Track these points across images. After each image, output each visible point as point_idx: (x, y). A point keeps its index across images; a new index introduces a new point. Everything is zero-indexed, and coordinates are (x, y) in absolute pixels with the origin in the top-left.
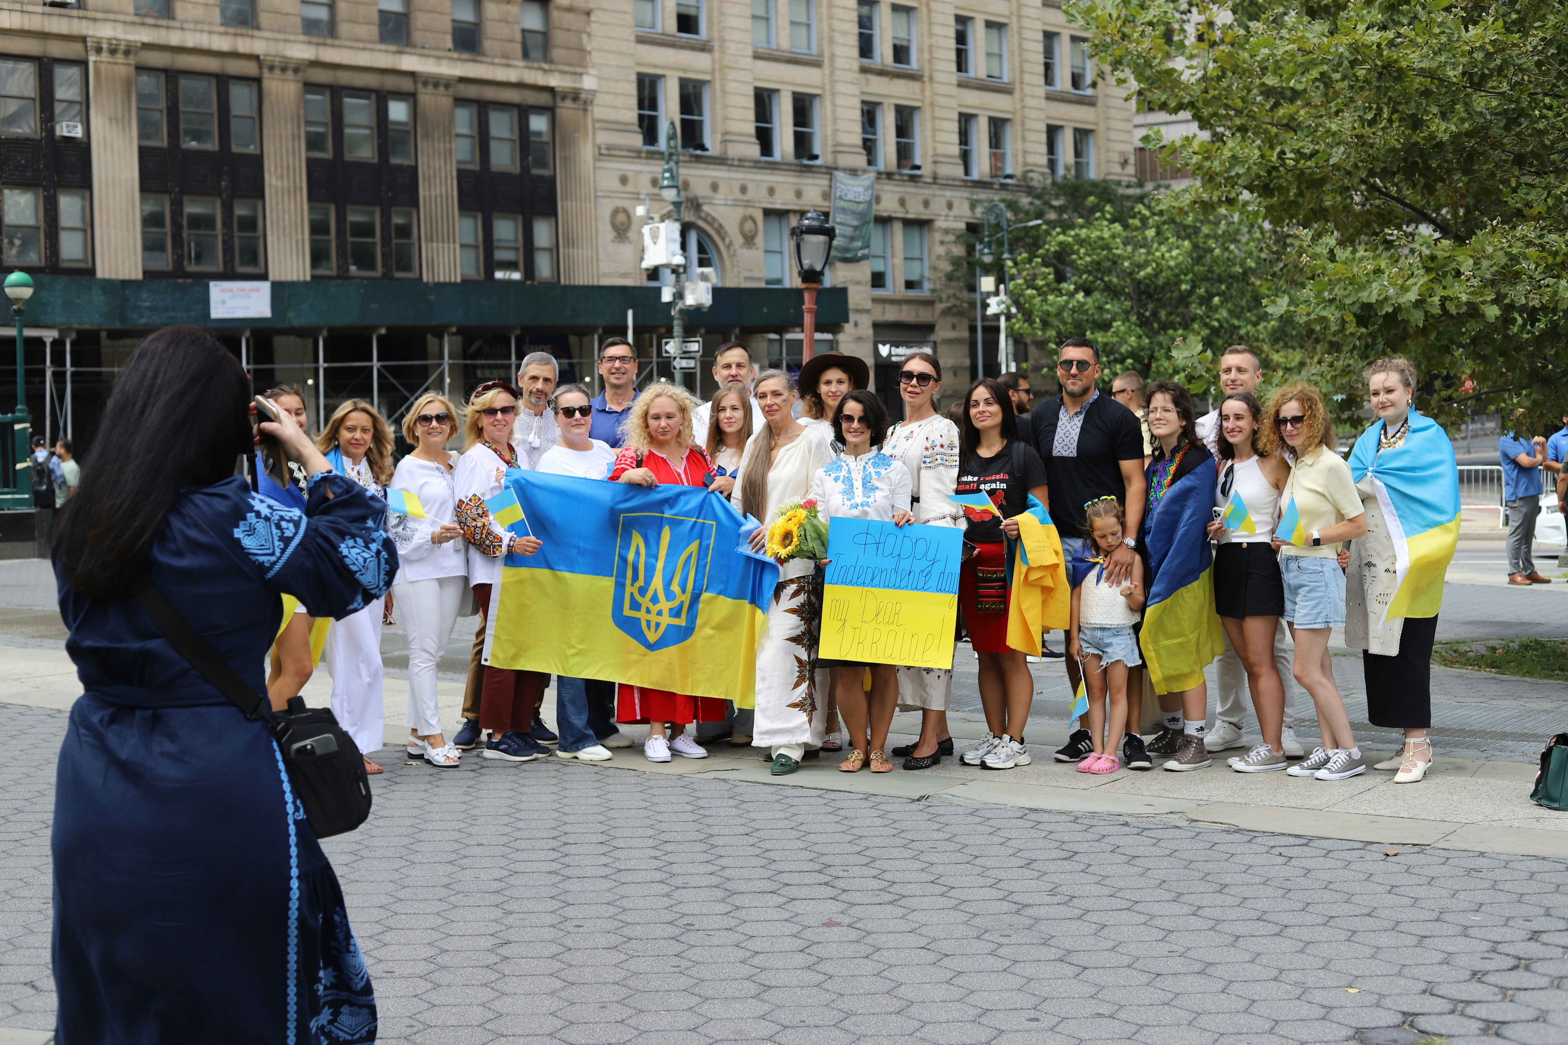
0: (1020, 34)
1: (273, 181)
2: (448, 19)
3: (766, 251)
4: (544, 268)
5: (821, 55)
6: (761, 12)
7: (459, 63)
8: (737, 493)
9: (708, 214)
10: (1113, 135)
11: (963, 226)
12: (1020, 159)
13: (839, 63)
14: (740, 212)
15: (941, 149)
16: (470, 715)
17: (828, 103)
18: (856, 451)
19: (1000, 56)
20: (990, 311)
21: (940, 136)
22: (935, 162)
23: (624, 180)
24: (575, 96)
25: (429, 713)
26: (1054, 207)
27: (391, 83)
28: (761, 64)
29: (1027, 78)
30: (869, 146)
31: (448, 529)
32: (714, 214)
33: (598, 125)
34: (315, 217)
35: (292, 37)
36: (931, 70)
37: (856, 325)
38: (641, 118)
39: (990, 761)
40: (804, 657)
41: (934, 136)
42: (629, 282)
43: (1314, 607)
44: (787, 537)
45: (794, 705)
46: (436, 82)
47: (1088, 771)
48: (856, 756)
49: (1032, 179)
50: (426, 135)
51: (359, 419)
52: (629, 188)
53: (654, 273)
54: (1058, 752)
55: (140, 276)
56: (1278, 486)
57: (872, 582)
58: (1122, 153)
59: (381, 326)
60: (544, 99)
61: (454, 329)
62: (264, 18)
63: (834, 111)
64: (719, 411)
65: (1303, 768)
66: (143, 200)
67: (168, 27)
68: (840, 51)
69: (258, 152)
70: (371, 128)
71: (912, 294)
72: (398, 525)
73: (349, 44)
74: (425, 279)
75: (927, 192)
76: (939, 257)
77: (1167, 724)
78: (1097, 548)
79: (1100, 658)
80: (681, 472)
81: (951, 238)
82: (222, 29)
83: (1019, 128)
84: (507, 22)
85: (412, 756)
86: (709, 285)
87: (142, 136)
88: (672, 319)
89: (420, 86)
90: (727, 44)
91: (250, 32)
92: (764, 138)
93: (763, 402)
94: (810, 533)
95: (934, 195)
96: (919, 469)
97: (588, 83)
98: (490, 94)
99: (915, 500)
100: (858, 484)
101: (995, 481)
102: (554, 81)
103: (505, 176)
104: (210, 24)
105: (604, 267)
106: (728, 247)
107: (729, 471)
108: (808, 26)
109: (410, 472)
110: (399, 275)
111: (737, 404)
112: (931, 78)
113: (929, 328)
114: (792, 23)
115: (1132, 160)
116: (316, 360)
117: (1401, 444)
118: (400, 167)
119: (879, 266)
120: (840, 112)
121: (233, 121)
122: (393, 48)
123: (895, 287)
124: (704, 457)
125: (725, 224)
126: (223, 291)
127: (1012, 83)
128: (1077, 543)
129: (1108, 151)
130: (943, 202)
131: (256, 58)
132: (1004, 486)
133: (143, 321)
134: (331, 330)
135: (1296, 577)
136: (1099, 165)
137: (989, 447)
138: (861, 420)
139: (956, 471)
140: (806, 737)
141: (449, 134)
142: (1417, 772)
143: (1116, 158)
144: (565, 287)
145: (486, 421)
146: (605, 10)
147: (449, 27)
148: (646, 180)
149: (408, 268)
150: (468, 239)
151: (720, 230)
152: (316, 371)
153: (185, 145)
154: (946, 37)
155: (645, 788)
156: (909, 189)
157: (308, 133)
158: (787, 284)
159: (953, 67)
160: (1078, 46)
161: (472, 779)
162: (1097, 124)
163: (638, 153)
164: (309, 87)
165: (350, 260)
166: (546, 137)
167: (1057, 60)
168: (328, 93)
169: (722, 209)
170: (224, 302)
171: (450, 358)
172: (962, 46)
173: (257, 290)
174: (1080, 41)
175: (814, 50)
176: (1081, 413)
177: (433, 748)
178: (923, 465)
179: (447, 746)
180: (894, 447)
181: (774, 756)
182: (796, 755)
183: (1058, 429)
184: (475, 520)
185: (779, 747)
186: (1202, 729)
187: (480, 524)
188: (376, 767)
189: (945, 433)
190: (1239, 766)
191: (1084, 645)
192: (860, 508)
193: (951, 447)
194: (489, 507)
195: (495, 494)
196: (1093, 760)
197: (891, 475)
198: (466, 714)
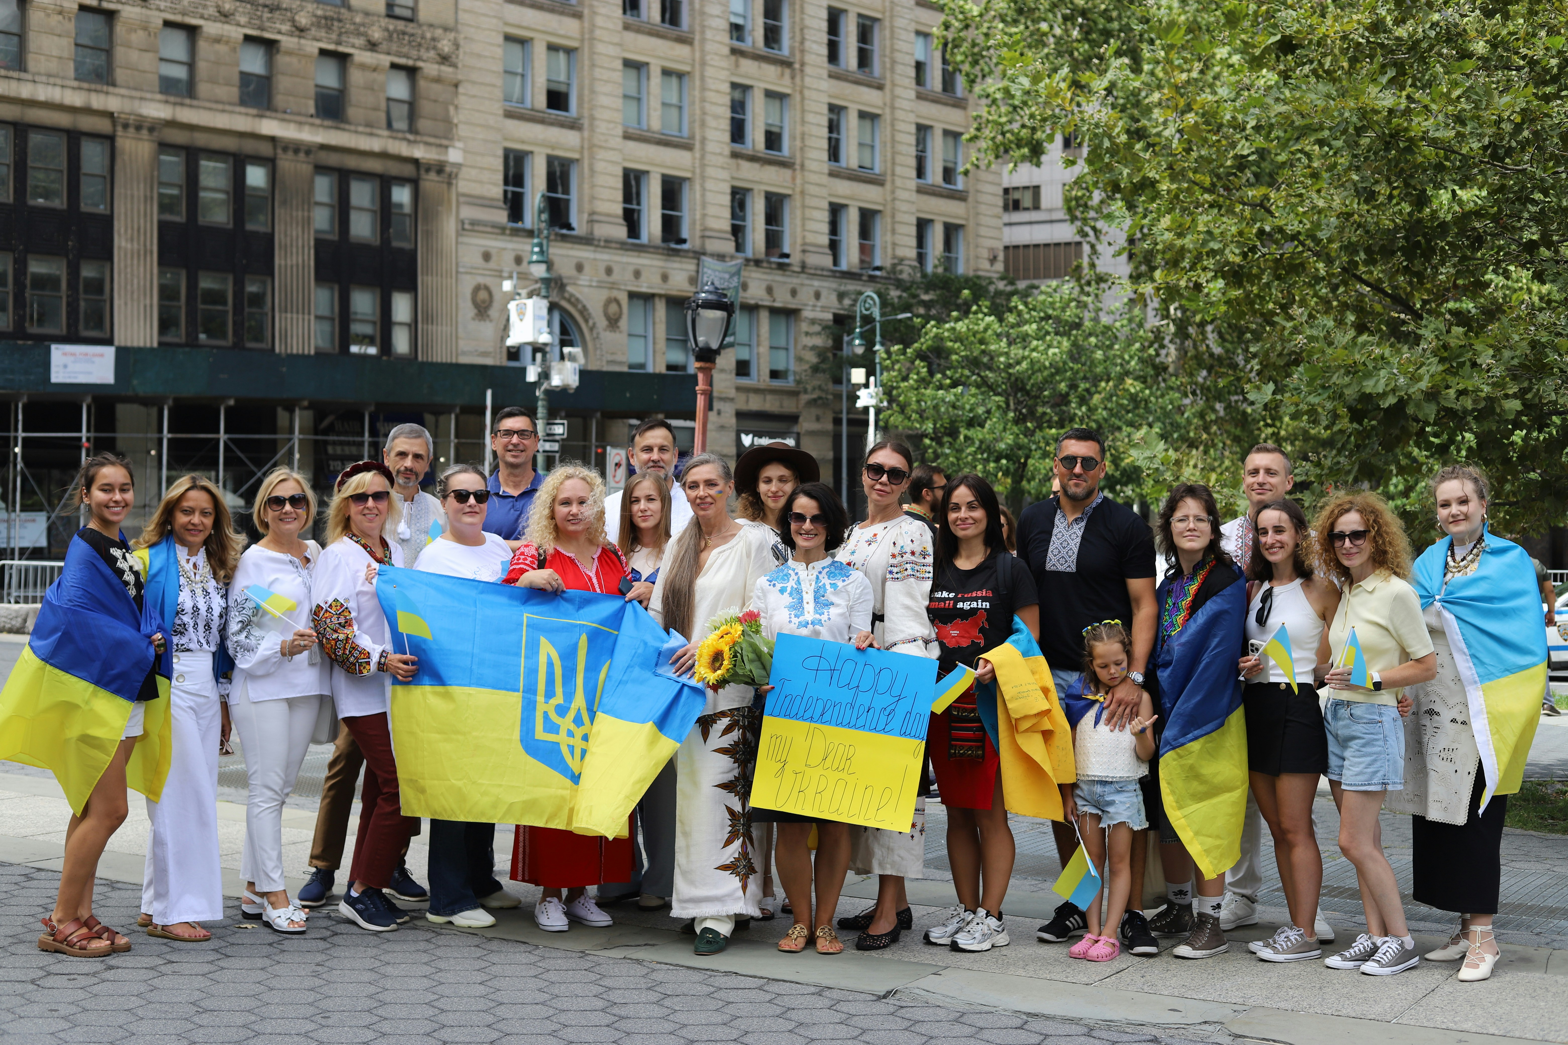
0: (893, 125)
1: (122, 243)
2: (311, 84)
3: (630, 335)
4: (401, 343)
5: (692, 137)
6: (633, 92)
7: (321, 130)
8: (656, 603)
9: (572, 295)
10: (983, 231)
11: (830, 316)
12: (889, 251)
13: (711, 147)
14: (604, 295)
15: (811, 238)
16: (320, 864)
17: (697, 187)
18: (808, 558)
19: (872, 147)
20: (860, 404)
21: (811, 225)
22: (804, 251)
23: (487, 257)
24: (440, 168)
25: (270, 865)
26: (923, 302)
27: (249, 146)
28: (631, 144)
29: (899, 170)
30: (737, 231)
31: (302, 635)
32: (578, 295)
33: (462, 199)
34: (165, 282)
35: (148, 96)
36: (803, 158)
37: (719, 413)
38: (506, 194)
39: (963, 940)
40: (738, 807)
41: (803, 225)
42: (489, 361)
43: (1370, 765)
44: (717, 657)
45: (724, 868)
46: (296, 148)
47: (1084, 957)
48: (798, 932)
49: (901, 272)
50: (284, 203)
51: (198, 499)
52: (492, 265)
53: (514, 353)
54: (1042, 929)
56: (1326, 616)
57: (821, 719)
58: (991, 249)
59: (229, 397)
60: (408, 170)
61: (306, 403)
62: (120, 74)
63: (703, 196)
64: (632, 502)
65: (1345, 959)
67: (19, 79)
68: (711, 134)
69: (108, 212)
70: (227, 193)
71: (777, 384)
72: (240, 631)
73: (208, 105)
74: (277, 350)
75: (795, 281)
76: (805, 348)
77: (1172, 897)
78: (1096, 682)
79: (1099, 819)
80: (592, 574)
81: (817, 328)
82: (76, 84)
83: (889, 220)
84: (372, 89)
85: (247, 916)
86: (576, 366)
88: (536, 399)
89: (279, 151)
90: (597, 123)
91: (105, 88)
92: (632, 220)
93: (693, 493)
94: (748, 654)
95: (802, 285)
96: (884, 581)
97: (454, 156)
98: (352, 162)
99: (878, 617)
100: (808, 597)
101: (976, 599)
102: (419, 153)
103: (363, 247)
104: (63, 78)
105: (463, 345)
106: (591, 329)
107: (645, 575)
108: (680, 108)
109: (257, 566)
110: (250, 345)
111: (654, 493)
112: (802, 166)
113: (793, 419)
114: (664, 104)
115: (1001, 256)
116: (160, 430)
117: (1473, 571)
118: (255, 234)
119: (744, 354)
120: (710, 197)
121: (83, 179)
122: (254, 111)
123: (760, 376)
124: (619, 557)
125: (588, 306)
126: (65, 354)
127: (884, 174)
128: (1072, 678)
129: (977, 246)
130: (811, 292)
131: (110, 115)
132: (986, 605)
134: (176, 400)
135: (1346, 726)
136: (967, 260)
137: (968, 557)
138: (814, 519)
139: (928, 585)
140: (740, 908)
141: (309, 202)
142: (1484, 969)
143: (985, 254)
144: (423, 364)
145: (354, 509)
146: (474, 83)
147: (312, 91)
148: (509, 258)
149: (262, 339)
150: (324, 311)
151: (584, 312)
152: (160, 441)
153: (31, 202)
154: (819, 125)
155: (540, 970)
156: (777, 277)
157: (161, 195)
158: (650, 369)
159: (825, 156)
160: (950, 141)
161: (322, 952)
162: (967, 219)
163: (502, 230)
164: (164, 147)
165: (200, 329)
166: (407, 209)
167: (929, 154)
168: (183, 154)
169: (586, 290)
170: (65, 366)
171: (301, 432)
172: (834, 135)
173: (102, 355)
174: (952, 135)
175: (686, 132)
176: (1082, 519)
177: (274, 908)
178: (889, 576)
179: (291, 908)
180: (853, 553)
181: (698, 931)
182: (725, 929)
183: (1053, 538)
184: (336, 631)
185: (705, 919)
186: (1219, 906)
187: (341, 637)
188: (202, 932)
189: (916, 537)
190: (1266, 953)
191: (1080, 802)
192: (810, 626)
193: (924, 555)
194: (353, 614)
195: (363, 599)
196: (1090, 943)
197: (849, 588)
198: (315, 862)
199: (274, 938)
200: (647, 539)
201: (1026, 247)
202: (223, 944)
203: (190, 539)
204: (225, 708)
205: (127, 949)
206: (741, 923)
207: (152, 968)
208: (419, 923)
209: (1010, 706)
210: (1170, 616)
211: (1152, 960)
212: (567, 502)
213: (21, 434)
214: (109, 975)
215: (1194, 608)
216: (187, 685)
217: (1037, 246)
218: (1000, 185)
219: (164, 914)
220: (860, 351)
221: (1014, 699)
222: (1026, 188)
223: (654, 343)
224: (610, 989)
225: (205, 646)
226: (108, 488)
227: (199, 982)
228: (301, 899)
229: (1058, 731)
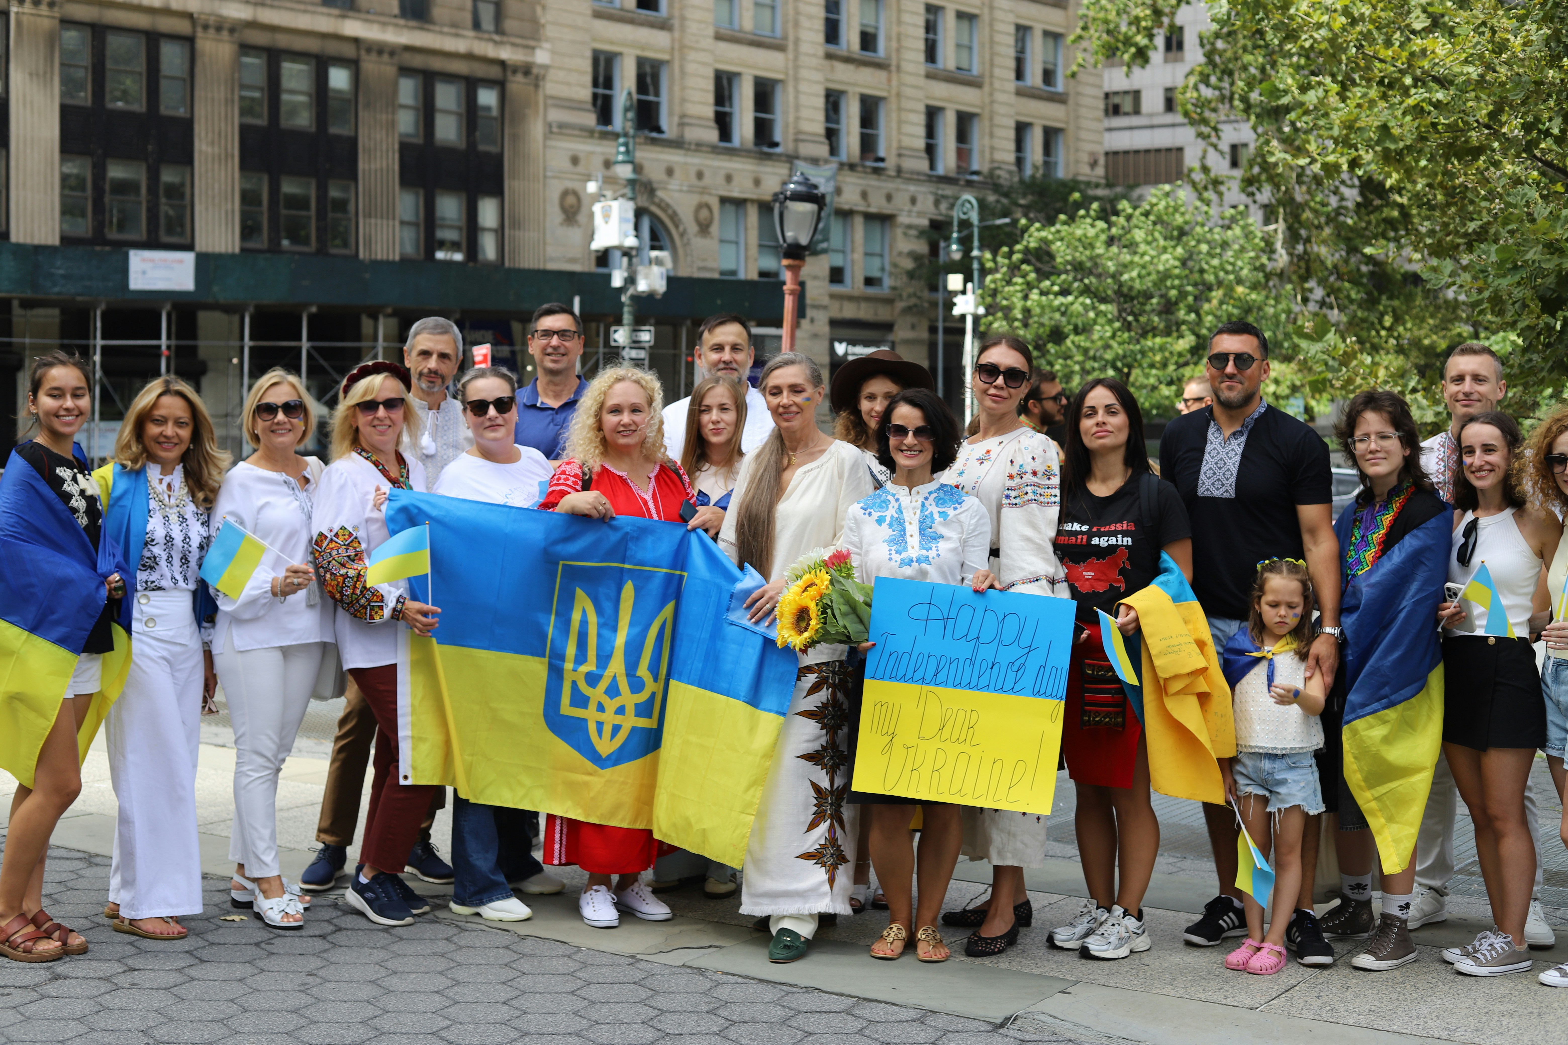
0: (991, 25)
1: (203, 147)
3: (721, 241)
4: (488, 249)
5: (785, 38)
7: (405, 31)
8: (728, 532)
9: (662, 200)
10: (1083, 135)
11: (925, 222)
12: (987, 155)
13: (804, 48)
14: (695, 200)
15: (907, 142)
16: (329, 839)
17: (791, 89)
18: (911, 480)
19: (970, 48)
20: (956, 311)
21: (907, 129)
22: (900, 155)
23: (575, 160)
24: (527, 70)
25: (262, 845)
26: (1021, 206)
27: (332, 48)
28: (723, 46)
29: (997, 72)
30: (831, 134)
31: (297, 572)
32: (668, 200)
33: (550, 102)
34: (248, 186)
36: (899, 59)
37: (812, 321)
38: (595, 96)
39: (1095, 945)
40: (825, 784)
41: (899, 129)
42: (577, 268)
44: (802, 615)
45: (807, 856)
46: (380, 49)
47: (1244, 968)
48: (895, 933)
49: (999, 177)
50: (368, 105)
51: (173, 406)
52: (580, 169)
53: (603, 258)
54: (1189, 930)
55: (57, 242)
56: (1544, 554)
57: (935, 680)
58: (1092, 154)
59: (311, 304)
60: (494, 72)
61: (389, 310)
63: (796, 98)
64: (701, 412)
65: (1560, 973)
66: (63, 160)
68: (805, 35)
69: (188, 115)
70: (310, 95)
71: (871, 291)
73: (289, 5)
74: (361, 256)
75: (890, 186)
76: (900, 254)
77: (1348, 892)
78: (1262, 631)
79: (1265, 801)
80: (648, 497)
81: (914, 234)
83: (987, 123)
85: (237, 904)
86: (663, 270)
87: (63, 95)
88: (622, 305)
89: (363, 52)
90: (688, 23)
92: (723, 123)
93: (775, 401)
94: (840, 607)
95: (898, 190)
96: (1000, 507)
97: (541, 57)
98: (437, 64)
99: (995, 552)
100: (913, 529)
101: (1115, 534)
102: (506, 54)
103: (449, 151)
105: (551, 251)
106: (681, 234)
107: (714, 499)
108: (773, 8)
109: (244, 487)
110: (333, 251)
111: (727, 400)
112: (898, 68)
113: (888, 327)
114: (757, 4)
115: (1102, 161)
116: (242, 338)
118: (338, 138)
119: (837, 260)
120: (803, 99)
121: (163, 82)
122: (336, 12)
123: (854, 283)
124: (680, 477)
125: (679, 211)
126: (144, 260)
127: (981, 76)
128: (1232, 627)
129: (1077, 150)
130: (907, 197)
131: (189, 15)
132: (1128, 541)
133: (57, 289)
134: (258, 307)
136: (1067, 165)
137: (1104, 480)
138: (918, 432)
139: (1054, 512)
140: (825, 905)
141: (393, 105)
143: (1085, 158)
144: (510, 271)
145: (363, 420)
148: (598, 162)
149: (345, 245)
150: (409, 216)
151: (674, 217)
152: (242, 349)
153: (110, 105)
154: (915, 25)
155: (580, 983)
156: (872, 181)
157: (242, 98)
158: (742, 276)
159: (921, 57)
160: (1050, 42)
161: (317, 955)
162: (1067, 123)
163: (591, 133)
164: (245, 48)
165: (283, 234)
166: (495, 113)
167: (1028, 55)
168: (265, 56)
169: (676, 195)
170: (144, 273)
171: (386, 339)
172: (931, 36)
173: (181, 261)
174: (1054, 37)
175: (779, 33)
176: (1241, 433)
177: (267, 897)
178: (1005, 501)
179: (287, 897)
180: (961, 473)
181: (774, 931)
182: (806, 930)
183: (1206, 457)
184: (343, 565)
185: (783, 917)
186: (1407, 906)
187: (351, 573)
188: (176, 928)
189: (1038, 453)
190: (1466, 965)
191: (1241, 781)
192: (915, 565)
193: (1048, 475)
194: (364, 546)
195: (374, 527)
196: (1250, 951)
197: (962, 517)
198: (323, 836)
199: (265, 935)
200: (715, 457)
201: (1126, 152)
202: (201, 943)
203: (163, 454)
204: (209, 657)
205: (83, 950)
206: (826, 921)
207: (106, 979)
208: (441, 914)
209: (1157, 662)
210: (1357, 552)
211: (1326, 973)
212: (616, 410)
213: (100, 342)
214: (52, 989)
215: (1387, 545)
216: (159, 630)
217: (1137, 152)
218: (1100, 87)
219: (131, 906)
220: (957, 256)
221: (1162, 654)
222: (1126, 93)
223: (746, 249)
224: (663, 1012)
225: (181, 583)
226: (57, 393)
227: (160, 1000)
228: (305, 882)
229: (1216, 694)
